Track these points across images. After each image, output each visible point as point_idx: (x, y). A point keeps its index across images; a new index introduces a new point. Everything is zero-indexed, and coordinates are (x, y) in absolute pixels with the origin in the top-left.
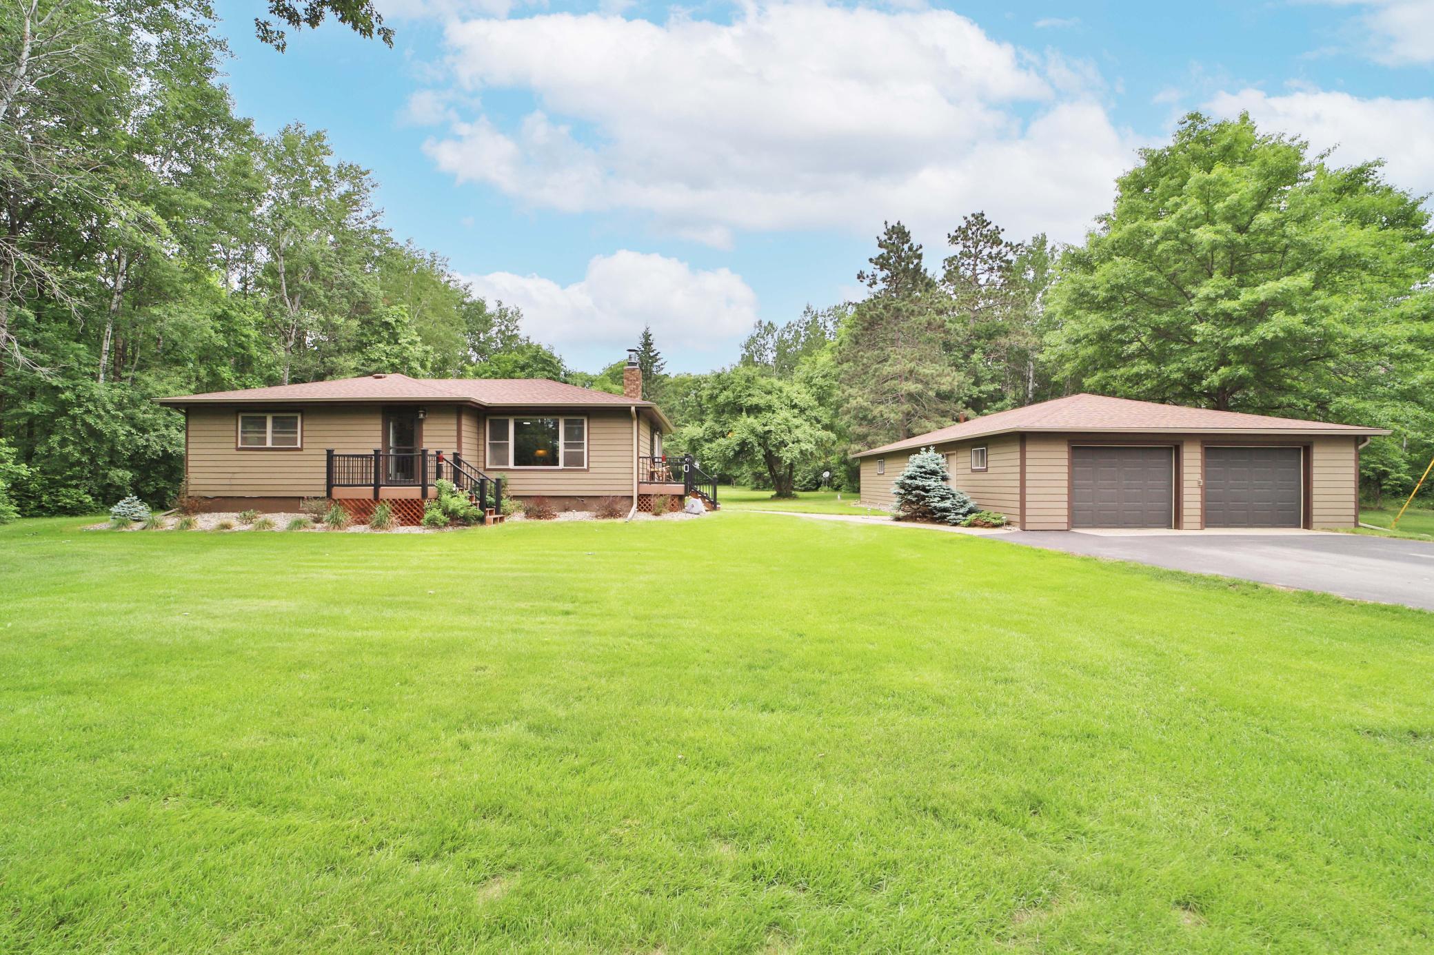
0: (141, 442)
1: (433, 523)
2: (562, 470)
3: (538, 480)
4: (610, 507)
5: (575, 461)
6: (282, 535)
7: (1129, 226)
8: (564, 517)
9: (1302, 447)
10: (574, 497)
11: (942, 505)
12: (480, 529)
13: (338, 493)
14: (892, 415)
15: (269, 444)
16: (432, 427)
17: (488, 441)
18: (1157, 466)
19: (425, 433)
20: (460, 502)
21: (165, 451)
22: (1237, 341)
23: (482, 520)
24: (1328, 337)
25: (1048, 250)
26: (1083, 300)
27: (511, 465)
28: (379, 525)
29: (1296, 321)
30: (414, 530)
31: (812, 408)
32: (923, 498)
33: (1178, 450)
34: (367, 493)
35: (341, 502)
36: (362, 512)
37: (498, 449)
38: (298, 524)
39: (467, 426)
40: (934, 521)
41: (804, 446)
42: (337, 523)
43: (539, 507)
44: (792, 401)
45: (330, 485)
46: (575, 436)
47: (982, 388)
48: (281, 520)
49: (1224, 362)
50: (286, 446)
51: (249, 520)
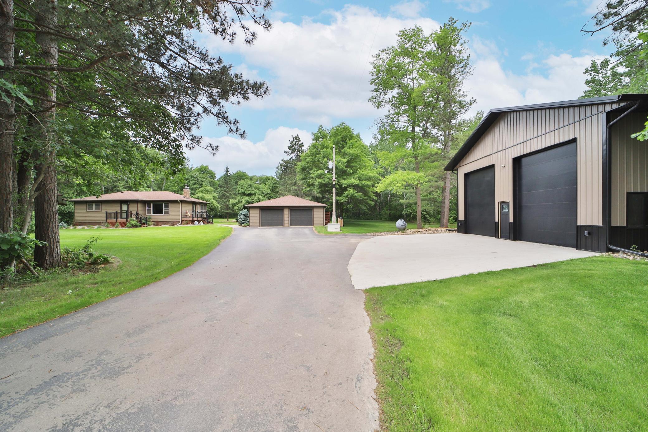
0: (63, 209)
1: (128, 227)
2: (164, 215)
3: (158, 217)
4: (173, 223)
5: (167, 213)
6: (95, 229)
8: (163, 226)
9: (311, 209)
10: (165, 221)
12: (140, 228)
13: (108, 221)
15: (94, 210)
16: (131, 206)
17: (145, 207)
18: (279, 213)
20: (135, 222)
21: (69, 211)
23: (141, 226)
27: (152, 214)
28: (116, 227)
30: (124, 228)
33: (284, 210)
34: (115, 221)
35: (108, 223)
36: (113, 224)
37: (149, 211)
38: (99, 227)
39: (140, 206)
42: (107, 227)
43: (157, 223)
45: (107, 219)
46: (167, 207)
48: (96, 227)
50: (98, 210)
51: (88, 227)
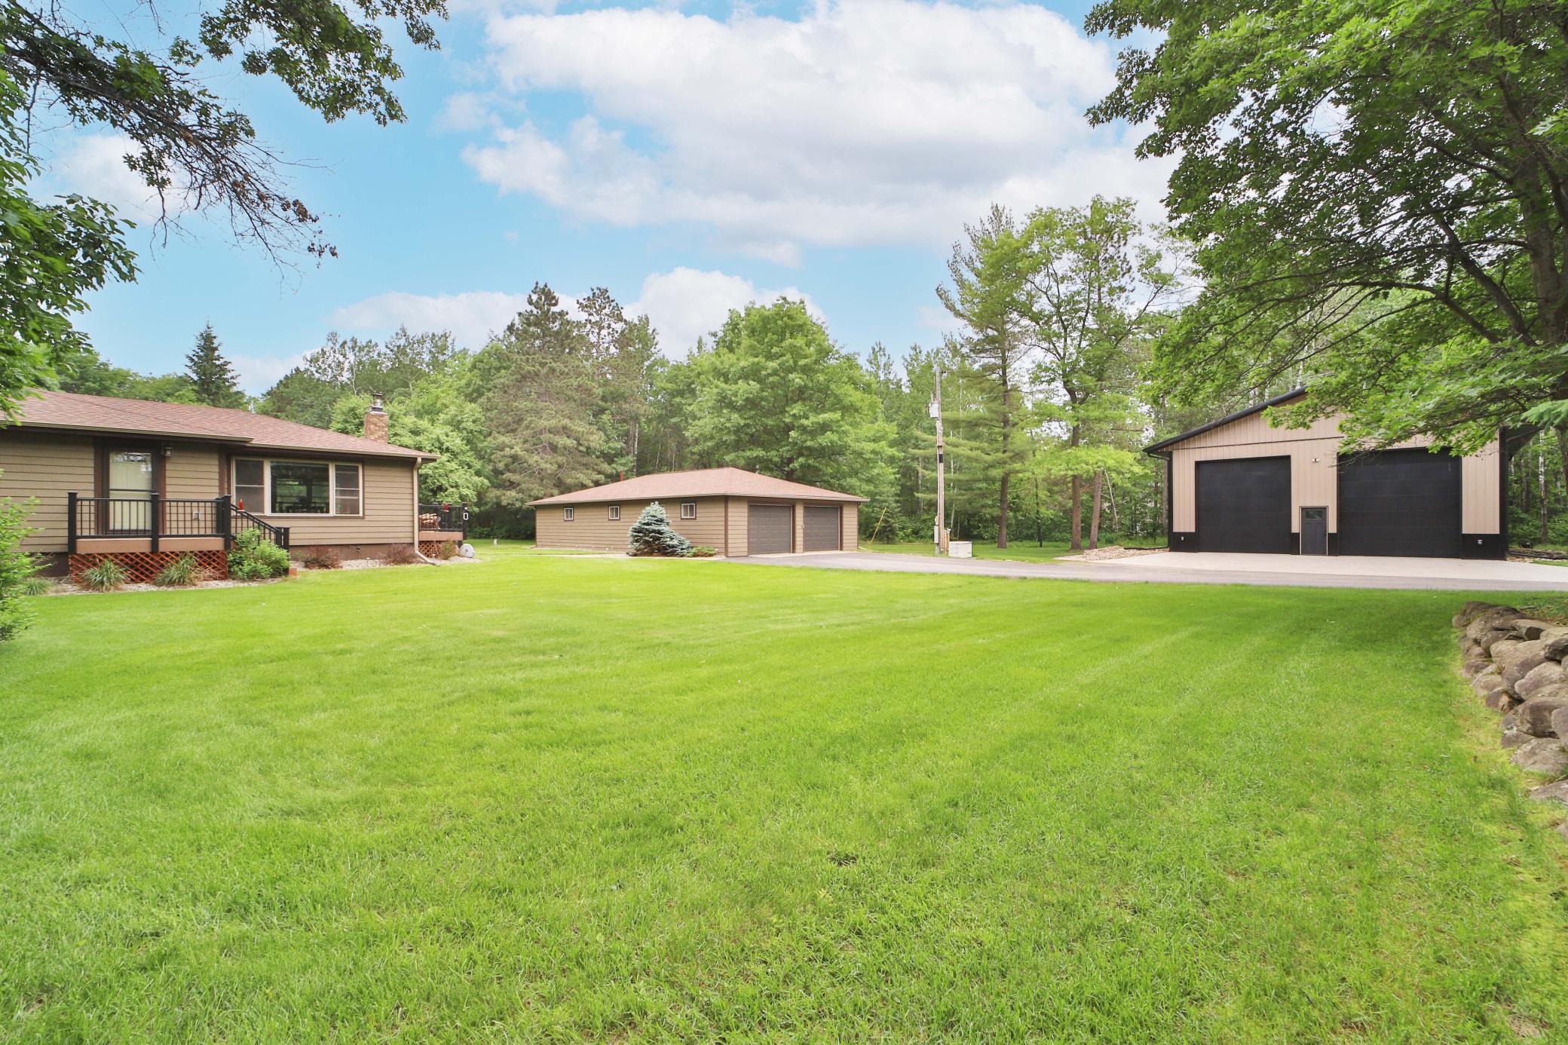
2: (334, 518)
5: (349, 508)
7: (752, 360)
8: (351, 566)
9: (837, 507)
10: (348, 545)
11: (671, 543)
13: (87, 546)
14: (548, 466)
16: (179, 467)
17: (234, 485)
18: (784, 517)
19: (168, 474)
22: (809, 443)
24: (846, 447)
25: (650, 331)
26: (724, 402)
27: (269, 512)
29: (835, 437)
30: (229, 584)
31: (464, 453)
32: (659, 539)
33: (794, 508)
34: (139, 545)
35: (95, 558)
37: (248, 493)
40: (665, 554)
41: (465, 492)
43: (320, 557)
44: (442, 444)
45: (72, 537)
46: (348, 481)
47: (611, 445)
49: (801, 454)
